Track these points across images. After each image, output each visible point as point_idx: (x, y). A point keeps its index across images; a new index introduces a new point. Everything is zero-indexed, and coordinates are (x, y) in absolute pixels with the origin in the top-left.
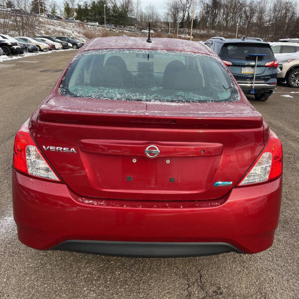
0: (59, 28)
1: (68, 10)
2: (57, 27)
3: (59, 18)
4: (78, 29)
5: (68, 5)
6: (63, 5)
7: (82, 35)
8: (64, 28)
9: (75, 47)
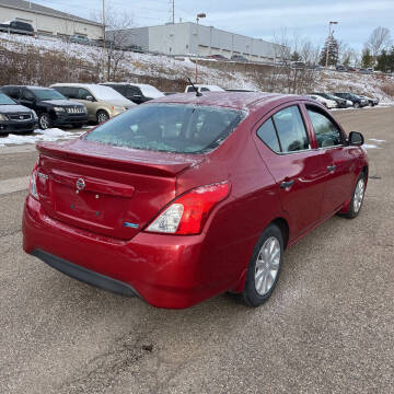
0: (346, 83)
1: (367, 59)
2: (344, 81)
3: (351, 70)
4: (374, 82)
5: (368, 52)
6: (361, 53)
7: (378, 89)
8: (355, 82)
9: (357, 105)
